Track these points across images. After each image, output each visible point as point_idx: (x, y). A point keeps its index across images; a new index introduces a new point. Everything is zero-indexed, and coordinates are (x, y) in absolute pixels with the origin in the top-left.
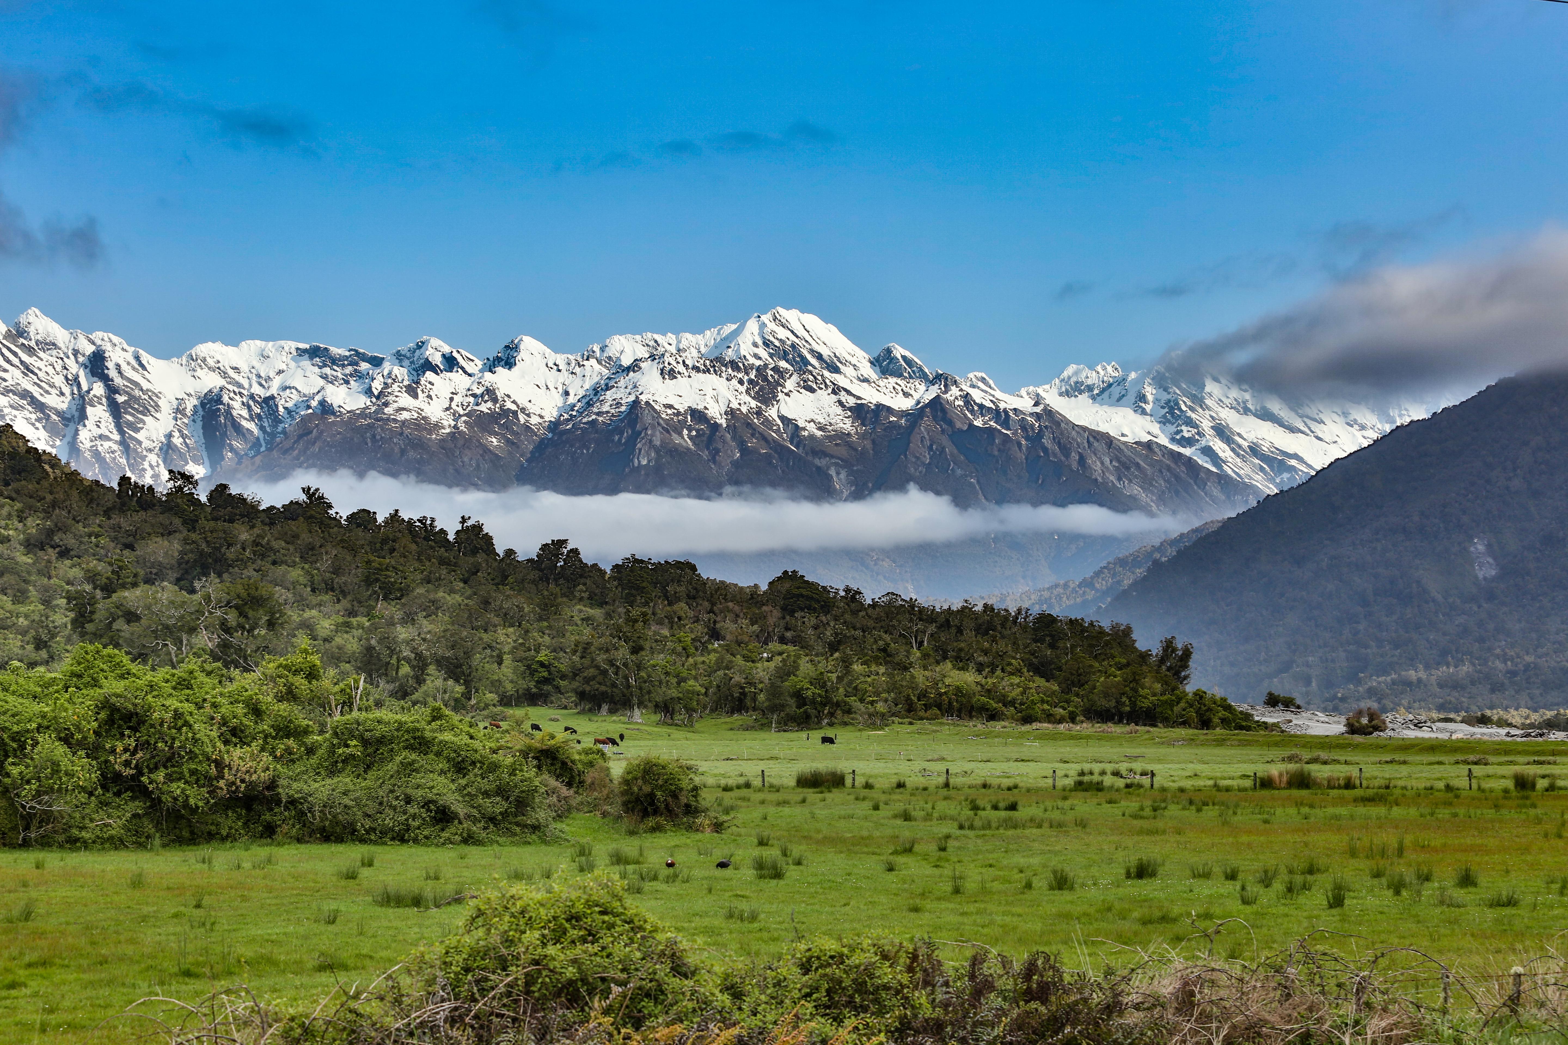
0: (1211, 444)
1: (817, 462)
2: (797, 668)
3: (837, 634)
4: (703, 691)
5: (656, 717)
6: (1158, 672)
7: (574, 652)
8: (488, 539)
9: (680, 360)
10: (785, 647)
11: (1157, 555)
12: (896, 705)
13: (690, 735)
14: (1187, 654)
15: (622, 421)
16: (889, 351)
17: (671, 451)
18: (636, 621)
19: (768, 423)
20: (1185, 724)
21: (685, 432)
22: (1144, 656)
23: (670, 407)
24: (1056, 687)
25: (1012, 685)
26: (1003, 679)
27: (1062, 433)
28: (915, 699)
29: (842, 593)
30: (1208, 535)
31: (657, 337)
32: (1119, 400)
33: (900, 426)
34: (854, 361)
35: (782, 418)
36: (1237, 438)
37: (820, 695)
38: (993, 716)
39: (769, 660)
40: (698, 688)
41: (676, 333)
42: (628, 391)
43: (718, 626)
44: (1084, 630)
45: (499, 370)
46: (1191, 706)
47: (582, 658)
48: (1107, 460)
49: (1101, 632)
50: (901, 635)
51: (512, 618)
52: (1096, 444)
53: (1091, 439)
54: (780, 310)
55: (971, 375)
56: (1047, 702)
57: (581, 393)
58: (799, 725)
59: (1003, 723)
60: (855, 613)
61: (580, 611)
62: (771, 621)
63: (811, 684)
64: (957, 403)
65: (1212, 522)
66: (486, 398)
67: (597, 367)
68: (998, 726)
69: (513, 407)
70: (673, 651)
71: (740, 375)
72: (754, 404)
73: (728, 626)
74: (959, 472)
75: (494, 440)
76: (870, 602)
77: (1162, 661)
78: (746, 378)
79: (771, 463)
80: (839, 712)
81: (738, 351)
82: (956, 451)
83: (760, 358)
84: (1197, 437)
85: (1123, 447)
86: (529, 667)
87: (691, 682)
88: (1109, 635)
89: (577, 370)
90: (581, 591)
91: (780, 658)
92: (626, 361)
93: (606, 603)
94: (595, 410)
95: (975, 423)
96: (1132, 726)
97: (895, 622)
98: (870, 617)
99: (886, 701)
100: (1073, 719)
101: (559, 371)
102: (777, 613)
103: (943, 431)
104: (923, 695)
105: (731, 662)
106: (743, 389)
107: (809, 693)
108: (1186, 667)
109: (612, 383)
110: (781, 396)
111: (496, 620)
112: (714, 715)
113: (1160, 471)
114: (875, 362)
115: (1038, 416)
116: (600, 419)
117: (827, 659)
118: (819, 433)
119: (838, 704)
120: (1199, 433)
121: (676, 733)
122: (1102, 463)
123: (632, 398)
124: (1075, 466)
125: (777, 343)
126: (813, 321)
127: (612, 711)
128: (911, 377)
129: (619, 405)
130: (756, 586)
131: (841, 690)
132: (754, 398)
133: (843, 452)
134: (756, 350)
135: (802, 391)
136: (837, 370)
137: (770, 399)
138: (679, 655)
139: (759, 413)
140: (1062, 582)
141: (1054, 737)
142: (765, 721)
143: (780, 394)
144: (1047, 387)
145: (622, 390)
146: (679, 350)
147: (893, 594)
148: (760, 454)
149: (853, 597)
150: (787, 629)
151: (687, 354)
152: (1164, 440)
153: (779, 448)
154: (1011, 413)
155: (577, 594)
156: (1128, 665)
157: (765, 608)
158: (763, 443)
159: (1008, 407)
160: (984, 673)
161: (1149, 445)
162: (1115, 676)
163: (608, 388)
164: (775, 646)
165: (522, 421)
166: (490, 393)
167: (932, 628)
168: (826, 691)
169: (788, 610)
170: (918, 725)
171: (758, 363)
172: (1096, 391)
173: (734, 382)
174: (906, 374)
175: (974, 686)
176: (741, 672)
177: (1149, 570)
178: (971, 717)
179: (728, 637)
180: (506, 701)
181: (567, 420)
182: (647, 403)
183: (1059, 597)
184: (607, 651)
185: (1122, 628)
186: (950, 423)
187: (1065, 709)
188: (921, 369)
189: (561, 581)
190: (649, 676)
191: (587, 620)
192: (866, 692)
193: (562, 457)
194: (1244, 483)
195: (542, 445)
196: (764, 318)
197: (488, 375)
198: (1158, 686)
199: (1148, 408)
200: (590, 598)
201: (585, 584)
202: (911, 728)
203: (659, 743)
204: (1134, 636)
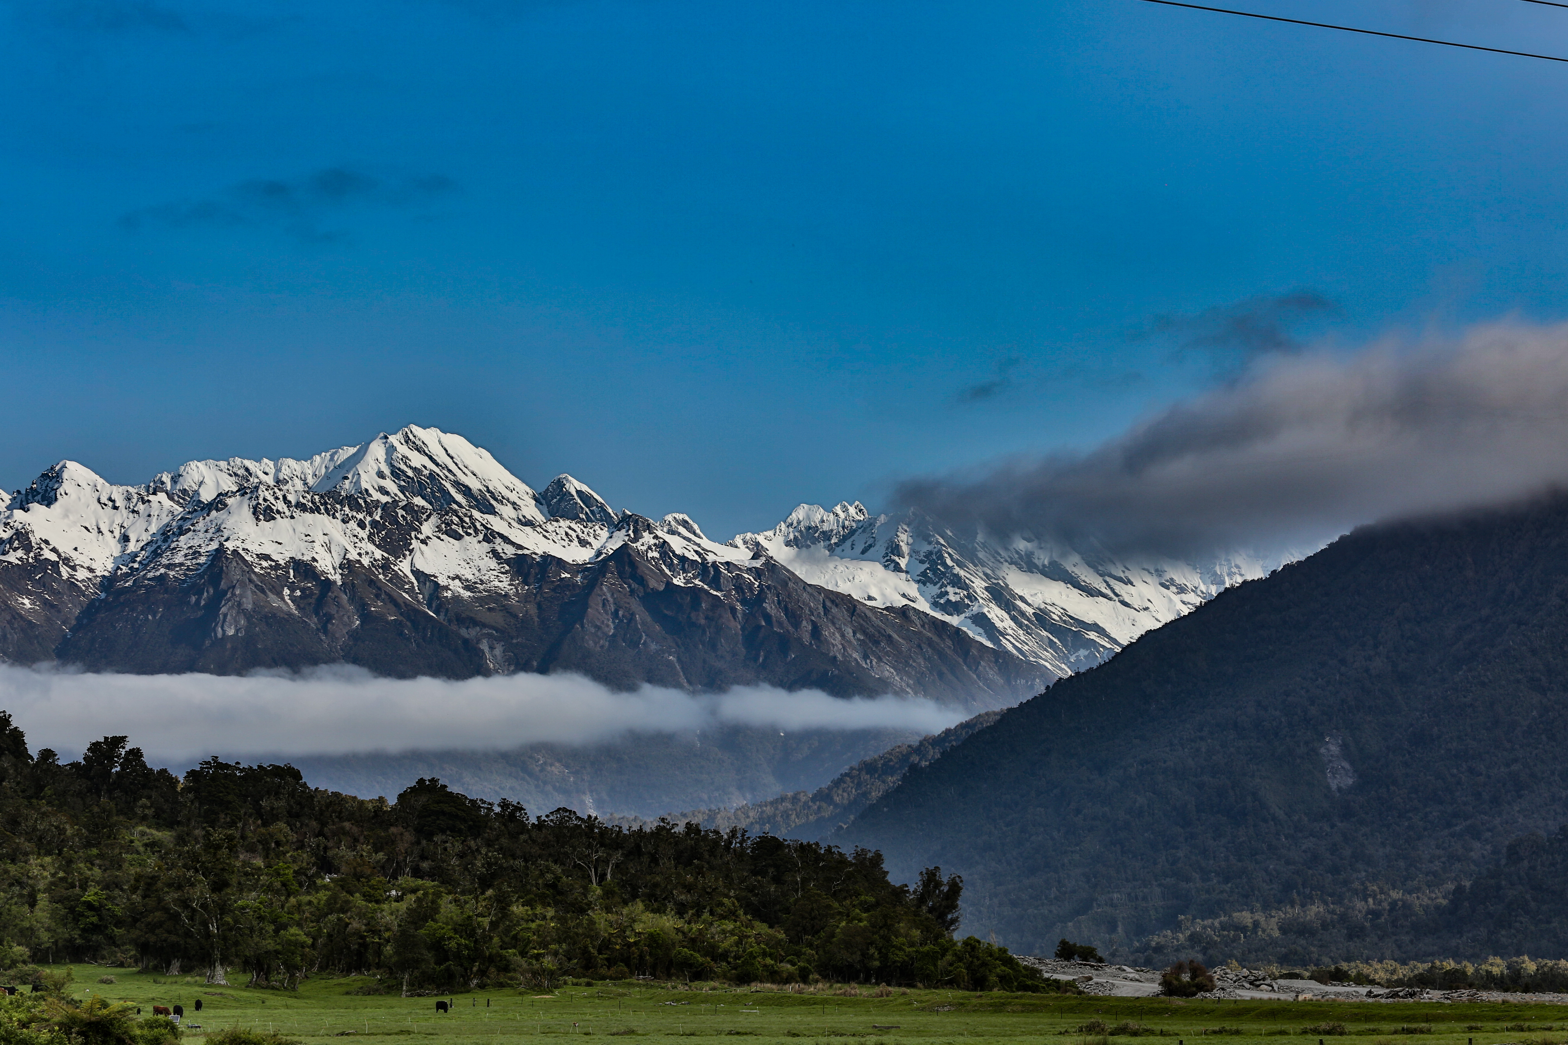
0: (985, 610)
1: (463, 632)
2: (436, 910)
3: (490, 865)
4: (310, 941)
5: (245, 978)
6: (916, 914)
7: (134, 889)
8: (17, 736)
9: (279, 494)
10: (420, 882)
11: (915, 759)
12: (570, 959)
13: (291, 1001)
14: (955, 889)
15: (201, 576)
16: (560, 484)
17: (266, 617)
18: (218, 847)
19: (398, 580)
20: (953, 983)
21: (286, 591)
22: (899, 893)
23: (267, 557)
24: (782, 936)
25: (724, 932)
26: (711, 924)
27: (789, 596)
28: (594, 952)
29: (497, 809)
30: (982, 732)
31: (249, 463)
32: (863, 552)
33: (575, 585)
34: (513, 497)
35: (417, 573)
36: (1019, 603)
37: (467, 947)
38: (699, 974)
39: (398, 899)
40: (303, 938)
41: (275, 459)
42: (209, 535)
43: (330, 853)
44: (818, 858)
45: (34, 506)
46: (960, 959)
47: (144, 897)
48: (849, 632)
49: (842, 861)
50: (576, 866)
51: (49, 843)
52: (834, 610)
53: (828, 604)
54: (415, 429)
55: (669, 518)
56: (771, 955)
57: (146, 538)
58: (438, 987)
59: (712, 984)
60: (514, 836)
61: (143, 834)
62: (402, 847)
63: (455, 931)
64: (650, 554)
65: (987, 714)
66: (16, 544)
67: (167, 503)
68: (705, 987)
69: (53, 557)
70: (269, 888)
71: (360, 516)
72: (378, 554)
73: (343, 852)
74: (653, 647)
75: (26, 601)
76: (533, 820)
77: (922, 899)
78: (369, 519)
79: (401, 634)
80: (492, 969)
81: (358, 483)
82: (649, 619)
83: (387, 493)
84: (966, 601)
85: (869, 614)
86: (72, 910)
87: (294, 930)
88: (851, 864)
89: (141, 507)
90: (144, 807)
91: (413, 897)
92: (207, 495)
93: (179, 823)
94: (165, 561)
95: (675, 581)
96: (883, 987)
97: (568, 849)
98: (534, 841)
99: (556, 954)
100: (803, 977)
101: (116, 508)
102: (409, 837)
103: (632, 592)
104: (605, 946)
105: (347, 902)
106: (364, 534)
107: (453, 944)
108: (953, 907)
109: (187, 525)
110: (415, 544)
111: (27, 846)
112: (324, 975)
113: (919, 646)
114: (539, 500)
115: (757, 573)
116: (172, 573)
117: (476, 898)
118: (466, 594)
119: (491, 959)
120: (969, 597)
121: (273, 999)
122: (843, 636)
123: (214, 545)
124: (806, 638)
125: (410, 473)
126: (457, 444)
127: (185, 970)
128: (589, 520)
129: (196, 554)
130: (381, 800)
131: (496, 940)
132: (378, 547)
133: (497, 619)
134: (382, 483)
135: (444, 537)
136: (492, 511)
137: (401, 548)
138: (277, 892)
139: (386, 566)
140: (790, 794)
141: (779, 1002)
142: (393, 982)
143: (414, 541)
144: (770, 533)
145: (201, 535)
146: (278, 481)
147: (565, 810)
148: (387, 622)
149: (512, 816)
150: (423, 858)
151: (289, 486)
152: (923, 605)
153: (411, 614)
154: (722, 569)
155: (139, 811)
156: (877, 904)
157: (393, 830)
158: (391, 606)
159: (719, 559)
160: (687, 917)
161: (904, 612)
162: (860, 920)
163: (182, 532)
164: (406, 880)
165: (65, 576)
166: (22, 537)
167: (618, 856)
168: (476, 942)
169: (424, 832)
170: (599, 986)
171: (384, 499)
172: (834, 540)
173: (353, 524)
174: (582, 516)
175: (673, 934)
176: (361, 915)
177: (904, 778)
178: (669, 976)
179: (344, 869)
180: (40, 956)
181: (126, 575)
182: (235, 552)
183: (786, 815)
184: (180, 887)
185: (869, 855)
186: (642, 581)
187: (793, 964)
188: (602, 508)
189: (117, 793)
190: (236, 921)
191: (152, 845)
192: (529, 942)
193: (119, 625)
194: (1029, 663)
195: (92, 609)
196: (393, 439)
197: (18, 514)
198: (916, 933)
199: (903, 563)
200: (157, 816)
201: (149, 797)
202: (587, 991)
203: (250, 1012)
204: (885, 866)
